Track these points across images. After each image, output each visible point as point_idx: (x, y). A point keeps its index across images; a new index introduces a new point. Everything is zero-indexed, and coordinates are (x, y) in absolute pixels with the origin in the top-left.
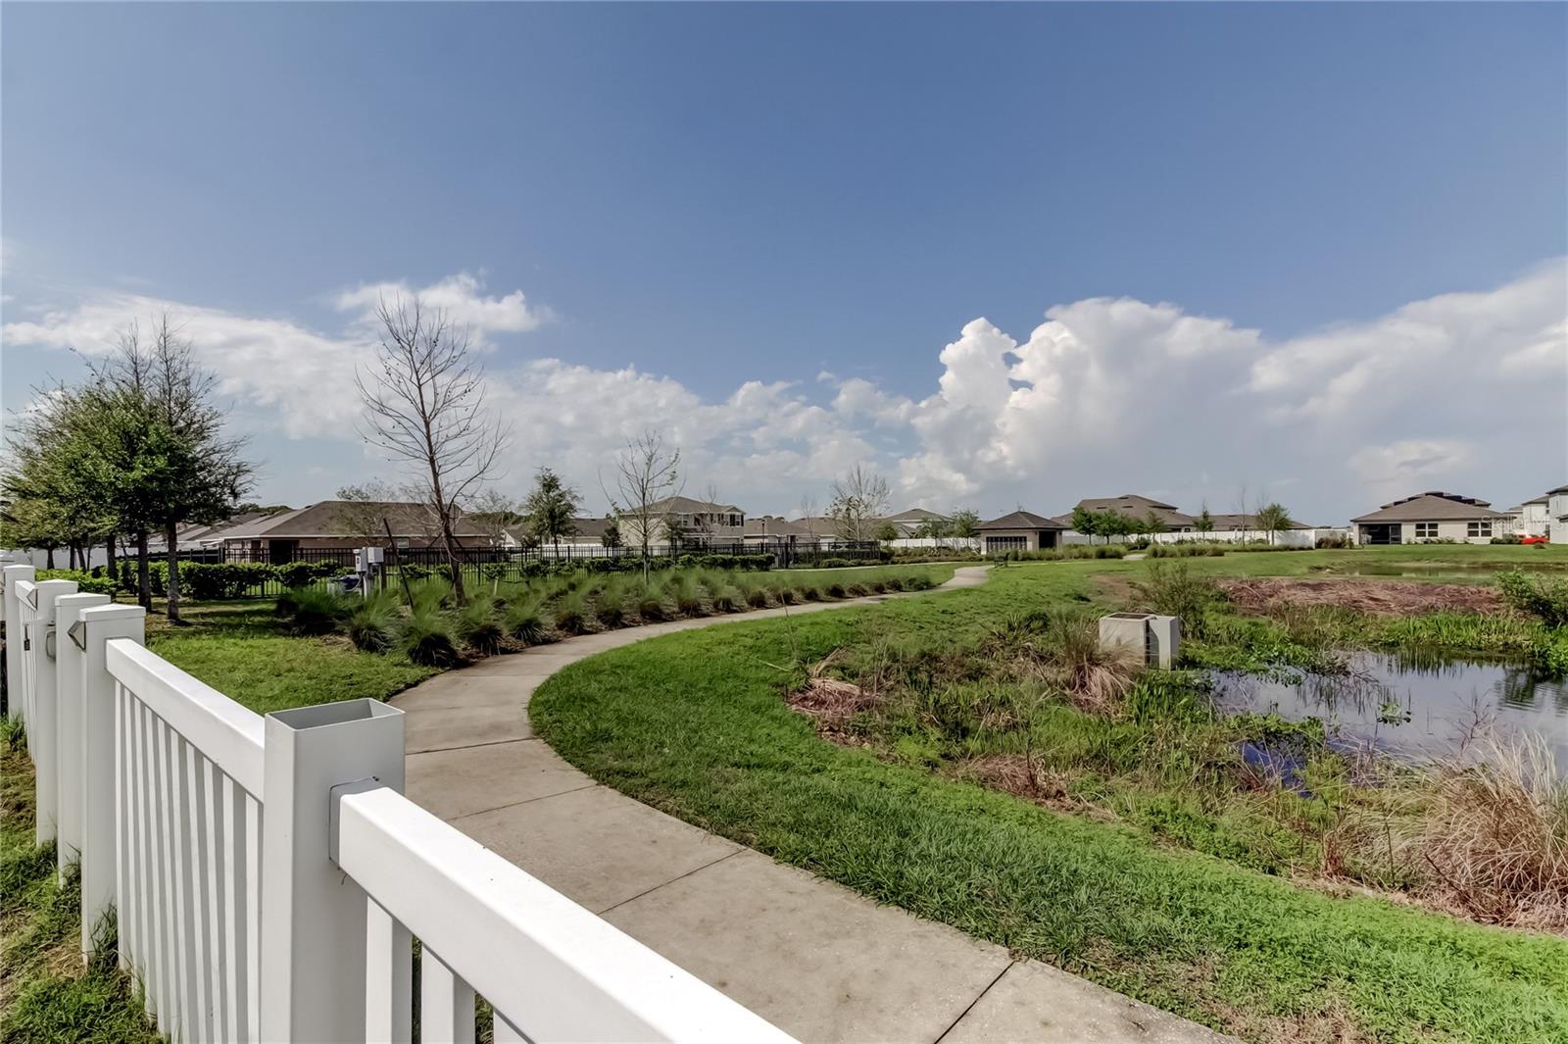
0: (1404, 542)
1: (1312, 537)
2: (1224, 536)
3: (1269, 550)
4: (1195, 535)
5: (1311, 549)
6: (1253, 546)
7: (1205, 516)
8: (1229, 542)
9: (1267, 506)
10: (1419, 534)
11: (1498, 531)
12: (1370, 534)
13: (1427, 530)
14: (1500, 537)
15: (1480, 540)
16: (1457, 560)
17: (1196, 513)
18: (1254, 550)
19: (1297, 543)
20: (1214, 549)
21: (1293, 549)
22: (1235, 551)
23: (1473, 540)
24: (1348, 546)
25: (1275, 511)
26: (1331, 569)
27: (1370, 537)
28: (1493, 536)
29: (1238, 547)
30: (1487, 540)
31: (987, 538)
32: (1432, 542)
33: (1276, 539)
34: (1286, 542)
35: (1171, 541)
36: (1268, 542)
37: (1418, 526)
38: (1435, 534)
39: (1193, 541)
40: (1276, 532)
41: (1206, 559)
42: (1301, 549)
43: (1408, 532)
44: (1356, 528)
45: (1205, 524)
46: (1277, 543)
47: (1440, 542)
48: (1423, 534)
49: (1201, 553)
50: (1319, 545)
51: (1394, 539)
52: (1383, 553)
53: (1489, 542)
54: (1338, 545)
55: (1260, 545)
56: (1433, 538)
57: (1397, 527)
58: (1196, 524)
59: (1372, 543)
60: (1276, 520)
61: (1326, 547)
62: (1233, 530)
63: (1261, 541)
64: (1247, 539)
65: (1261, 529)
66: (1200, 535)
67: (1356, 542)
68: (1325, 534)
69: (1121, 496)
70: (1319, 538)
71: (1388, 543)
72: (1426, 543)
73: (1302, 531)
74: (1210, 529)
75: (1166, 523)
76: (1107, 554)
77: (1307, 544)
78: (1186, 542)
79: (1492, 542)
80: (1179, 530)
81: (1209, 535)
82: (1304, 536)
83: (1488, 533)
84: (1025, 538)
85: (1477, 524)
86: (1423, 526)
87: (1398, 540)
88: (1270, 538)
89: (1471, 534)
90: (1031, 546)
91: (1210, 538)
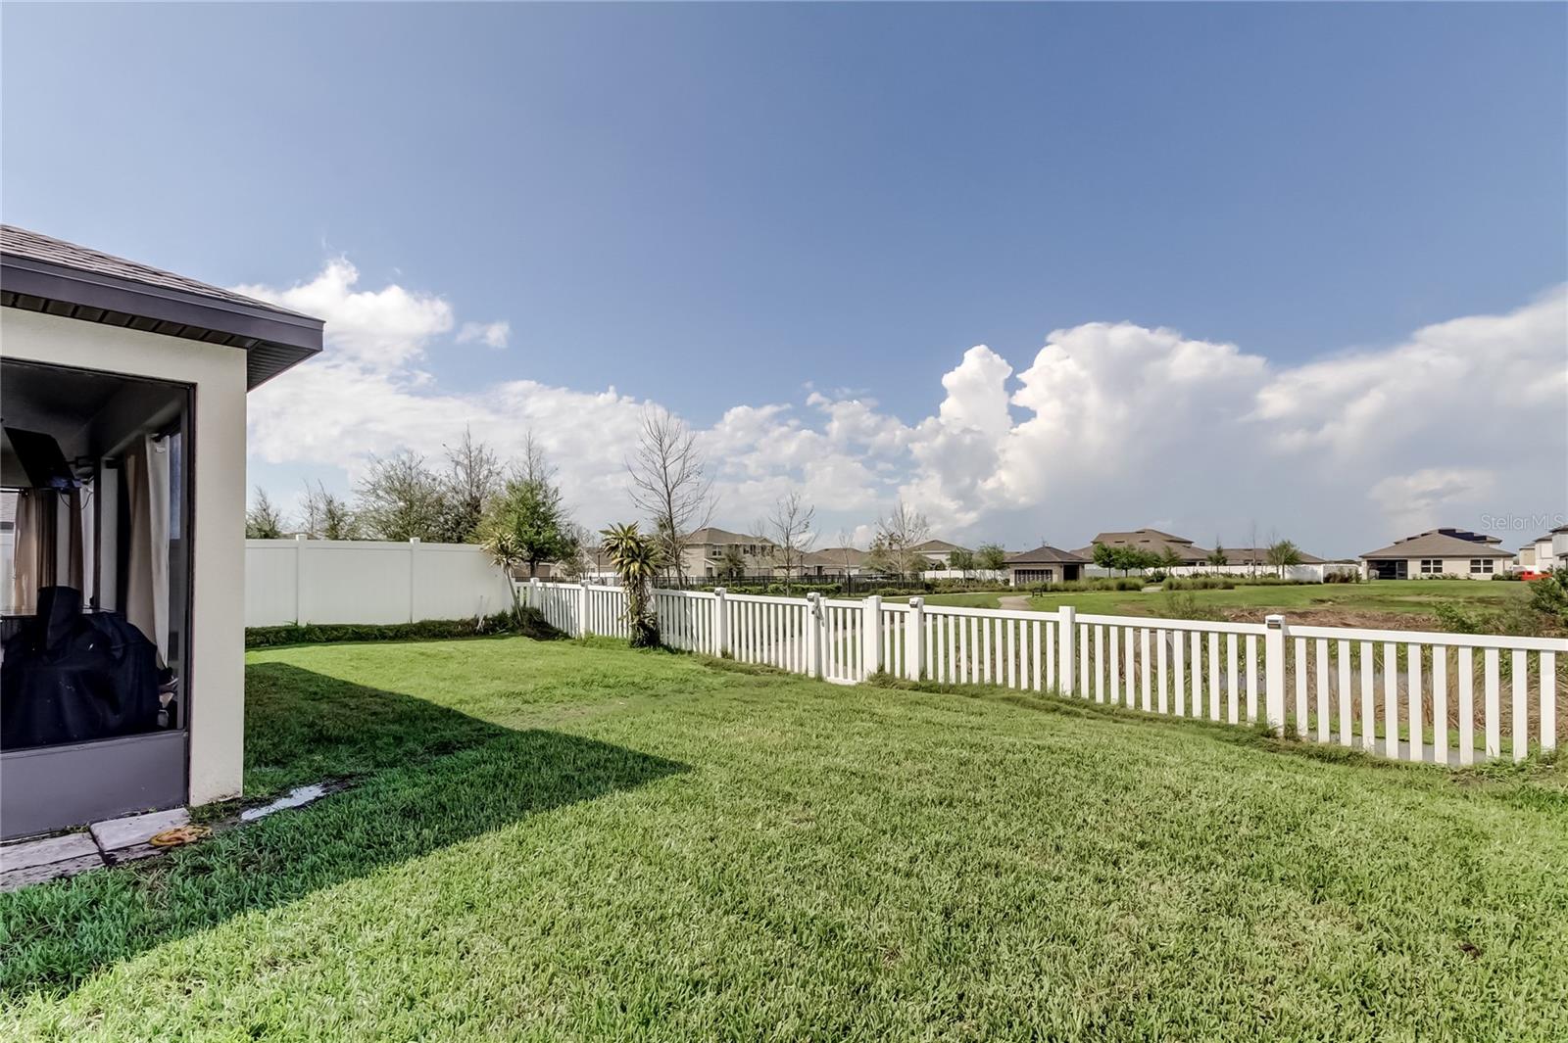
0: (1410, 577)
1: (1320, 571)
2: (1236, 570)
3: (1279, 584)
4: (1210, 569)
5: (1319, 583)
6: (1264, 580)
7: (1219, 551)
8: (1242, 576)
9: (1277, 543)
10: (1424, 570)
11: (1499, 568)
12: (1378, 569)
13: (1432, 566)
14: (1501, 574)
15: (1483, 576)
16: (1455, 594)
17: (1211, 548)
18: (1264, 584)
19: (1307, 577)
20: (1225, 583)
21: (1302, 584)
22: (1247, 584)
23: (1475, 576)
24: (1354, 581)
25: (1285, 546)
26: (1333, 601)
27: (1378, 572)
28: (1494, 572)
29: (1249, 581)
30: (1488, 576)
31: (1016, 571)
32: (1437, 578)
33: (1286, 573)
34: (1295, 577)
35: (1186, 574)
36: (1279, 576)
37: (1424, 563)
38: (1440, 570)
39: (1207, 575)
40: (1286, 566)
41: (1217, 591)
42: (1310, 583)
43: (1414, 568)
44: (1365, 563)
45: (1220, 559)
46: (1287, 577)
47: (1444, 578)
48: (1428, 570)
49: (1213, 586)
50: (1327, 580)
51: (1401, 575)
52: (1386, 587)
53: (1490, 578)
54: (1345, 580)
55: (1271, 579)
56: (1438, 574)
57: (1404, 563)
58: (1211, 559)
59: (1380, 578)
60: (1289, 557)
61: (1334, 582)
62: (1247, 564)
63: (1271, 575)
64: (1258, 573)
65: (1271, 563)
66: (1215, 569)
67: (1364, 577)
68: (1334, 569)
69: (1138, 530)
70: (1327, 573)
71: (1395, 578)
72: (1431, 578)
73: (1311, 566)
74: (1224, 564)
75: (1181, 557)
76: (1127, 586)
77: (1315, 579)
78: (1201, 575)
79: (1493, 579)
80: (1194, 564)
81: (1223, 569)
82: (1313, 570)
83: (1490, 570)
84: (1051, 571)
85: (1479, 561)
86: (1428, 562)
87: (1404, 576)
88: (1280, 572)
89: (1474, 570)
90: (1057, 578)
91: (1224, 572)
